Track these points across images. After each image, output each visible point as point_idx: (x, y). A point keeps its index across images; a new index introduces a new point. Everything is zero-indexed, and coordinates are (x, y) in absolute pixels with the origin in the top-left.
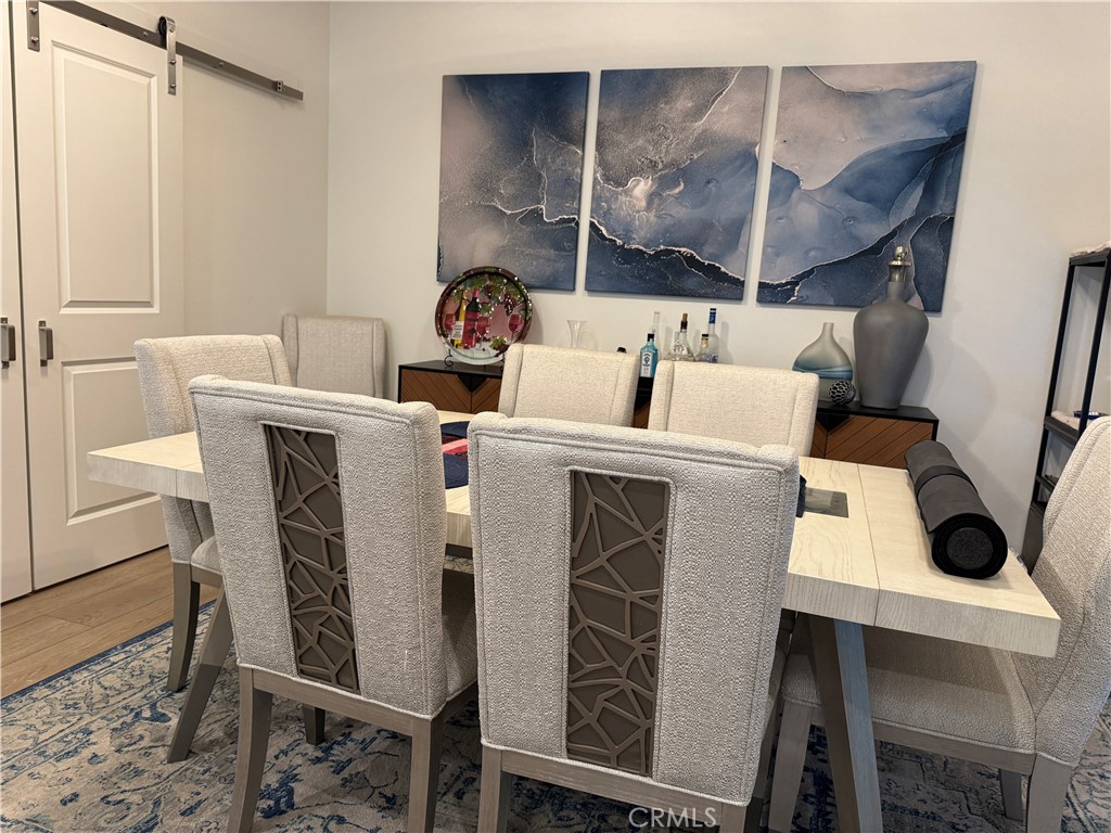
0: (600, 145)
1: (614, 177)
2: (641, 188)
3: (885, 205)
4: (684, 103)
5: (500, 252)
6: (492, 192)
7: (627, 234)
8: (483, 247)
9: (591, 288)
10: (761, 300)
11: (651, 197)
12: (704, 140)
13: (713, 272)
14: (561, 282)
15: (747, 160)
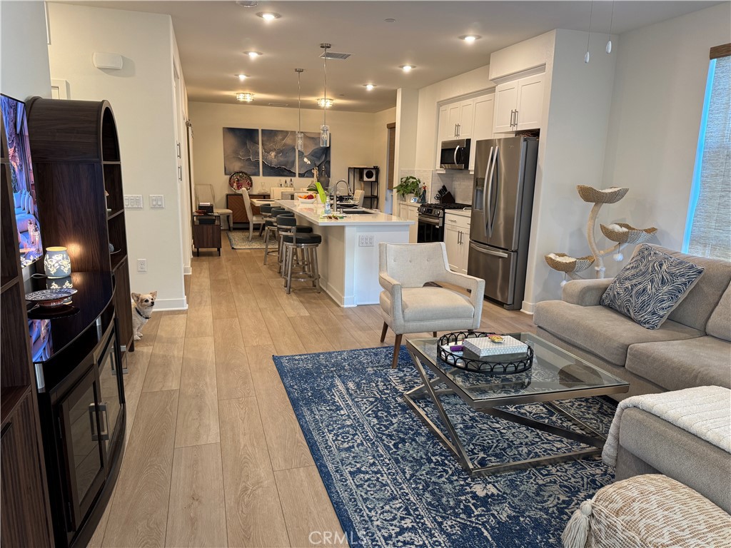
0: (263, 144)
1: (267, 151)
2: (273, 154)
3: (319, 158)
4: (280, 137)
5: (242, 167)
6: (238, 154)
7: (271, 164)
8: (237, 166)
9: (264, 175)
10: (299, 176)
11: (275, 156)
12: (285, 145)
13: (289, 171)
14: (257, 174)
15: (294, 149)
